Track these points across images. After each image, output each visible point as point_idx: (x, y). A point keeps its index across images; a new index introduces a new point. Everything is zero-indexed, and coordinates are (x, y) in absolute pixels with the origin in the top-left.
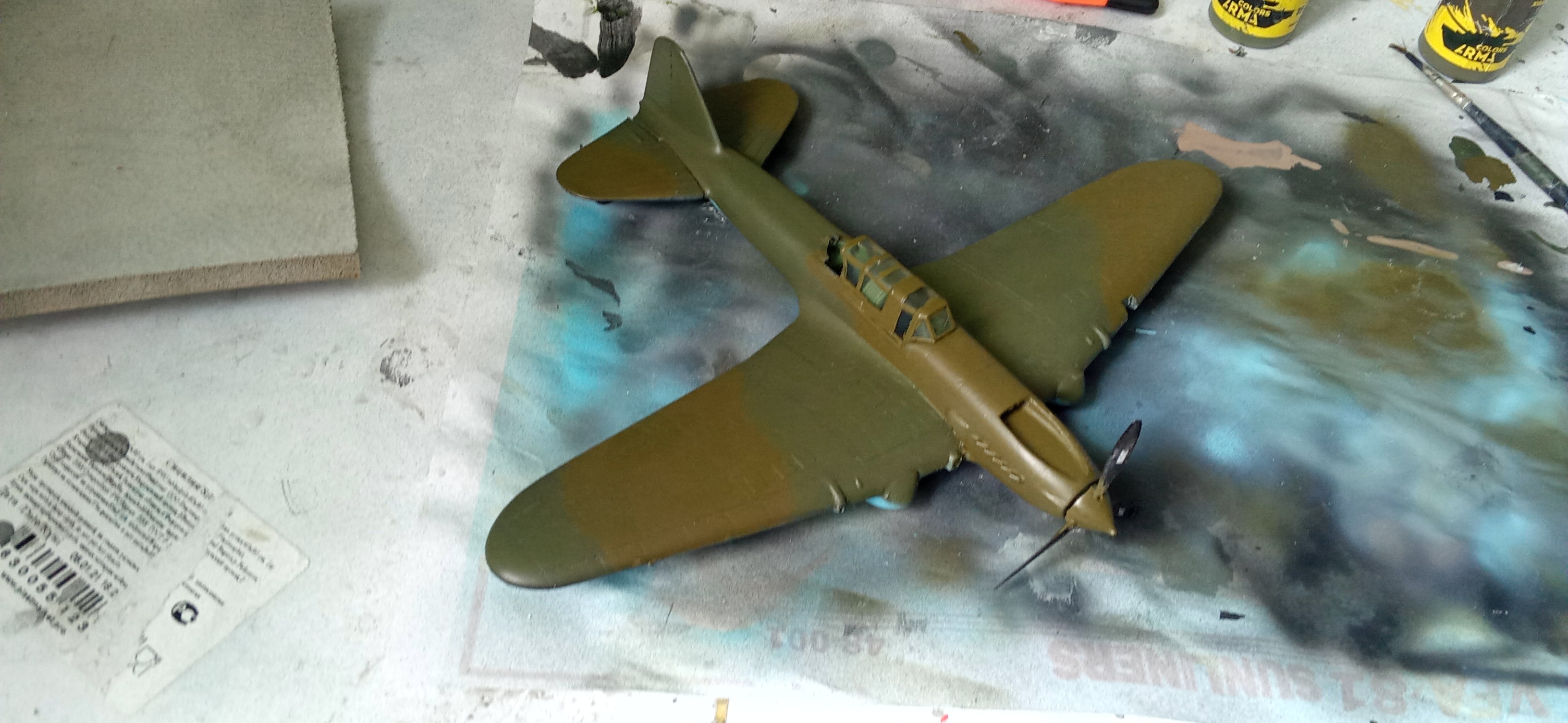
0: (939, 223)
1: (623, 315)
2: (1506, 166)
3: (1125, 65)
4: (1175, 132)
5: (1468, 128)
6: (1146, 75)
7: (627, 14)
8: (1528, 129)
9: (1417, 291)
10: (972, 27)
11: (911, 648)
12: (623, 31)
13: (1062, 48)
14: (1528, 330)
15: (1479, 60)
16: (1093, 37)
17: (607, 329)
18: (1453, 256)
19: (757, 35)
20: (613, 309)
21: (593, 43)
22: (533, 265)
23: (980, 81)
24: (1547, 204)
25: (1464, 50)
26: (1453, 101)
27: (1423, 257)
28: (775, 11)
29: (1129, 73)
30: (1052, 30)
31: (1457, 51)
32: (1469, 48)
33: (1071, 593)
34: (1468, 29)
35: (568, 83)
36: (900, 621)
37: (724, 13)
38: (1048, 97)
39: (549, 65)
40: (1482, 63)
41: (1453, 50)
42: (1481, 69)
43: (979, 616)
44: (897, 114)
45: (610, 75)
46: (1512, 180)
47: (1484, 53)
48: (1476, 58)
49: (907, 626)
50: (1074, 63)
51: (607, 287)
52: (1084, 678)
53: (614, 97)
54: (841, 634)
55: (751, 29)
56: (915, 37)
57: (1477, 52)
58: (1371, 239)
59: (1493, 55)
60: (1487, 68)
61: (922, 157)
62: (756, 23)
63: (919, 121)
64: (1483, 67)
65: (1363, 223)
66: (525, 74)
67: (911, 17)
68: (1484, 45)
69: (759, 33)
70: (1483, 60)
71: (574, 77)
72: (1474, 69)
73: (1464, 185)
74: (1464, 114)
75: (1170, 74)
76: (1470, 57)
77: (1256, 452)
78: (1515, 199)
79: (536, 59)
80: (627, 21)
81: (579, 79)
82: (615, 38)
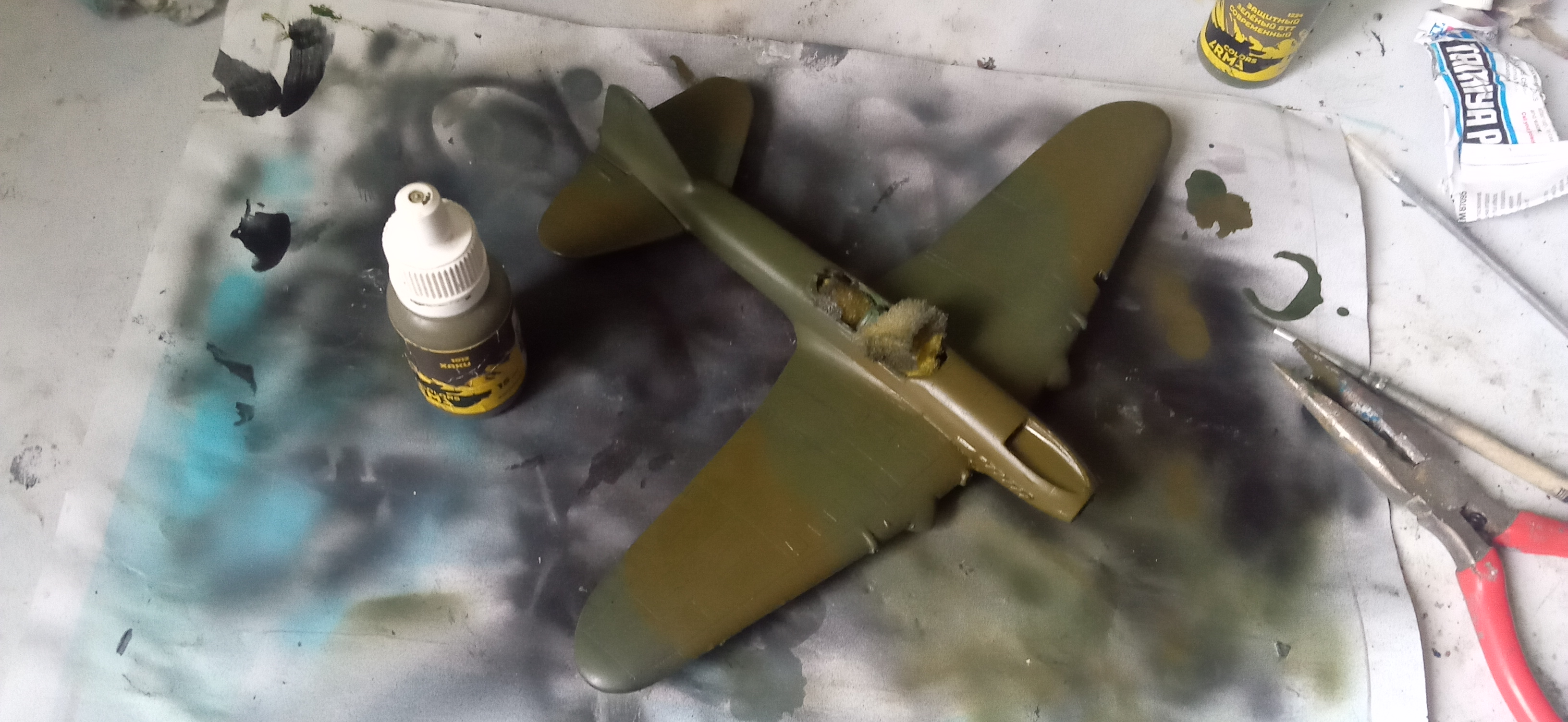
1: (256, 406)
2: (1247, 205)
3: (850, 89)
5: (1216, 159)
6: (872, 100)
7: (319, 42)
10: (688, 48)
12: (313, 60)
13: (782, 73)
16: (820, 57)
19: (457, 64)
20: (247, 399)
21: (280, 74)
22: (173, 351)
28: (480, 37)
29: (852, 99)
30: (775, 51)
35: (247, 122)
37: (424, 38)
39: (230, 100)
45: (291, 113)
46: (1248, 223)
51: (246, 373)
53: (292, 140)
55: (452, 58)
56: (628, 65)
62: (457, 50)
66: (202, 112)
67: (626, 41)
69: (459, 62)
71: (252, 115)
73: (1190, 231)
75: (901, 97)
78: (1242, 247)
79: (218, 93)
80: (319, 49)
81: (258, 117)
82: (304, 68)
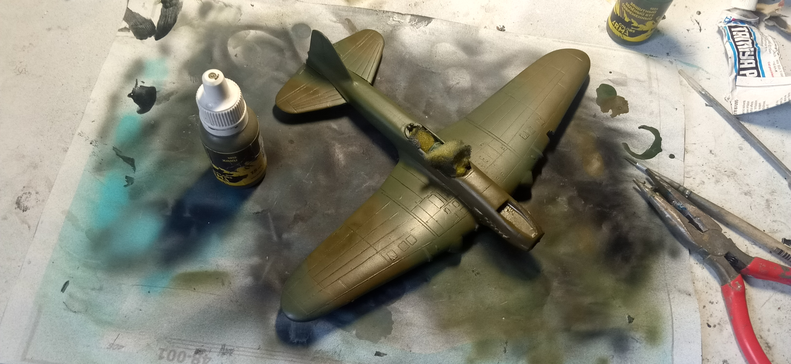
1: (135, 178)
2: (626, 102)
3: (433, 38)
5: (612, 79)
6: (443, 44)
7: (175, 5)
10: (356, 17)
12: (172, 14)
13: (399, 29)
16: (419, 22)
19: (241, 19)
20: (131, 174)
21: (156, 20)
22: (96, 150)
24: (640, 127)
28: (253, 6)
29: (434, 43)
30: (397, 18)
35: (139, 42)
36: (222, 349)
37: (226, 5)
39: (131, 31)
45: (160, 39)
46: (626, 111)
49: (224, 352)
51: (132, 163)
53: (160, 52)
54: (193, 353)
55: (239, 15)
56: (324, 22)
62: (242, 12)
66: (118, 36)
67: (324, 11)
71: (141, 39)
73: (597, 114)
75: (457, 42)
79: (125, 28)
80: (175, 9)
81: (144, 40)
82: (167, 17)
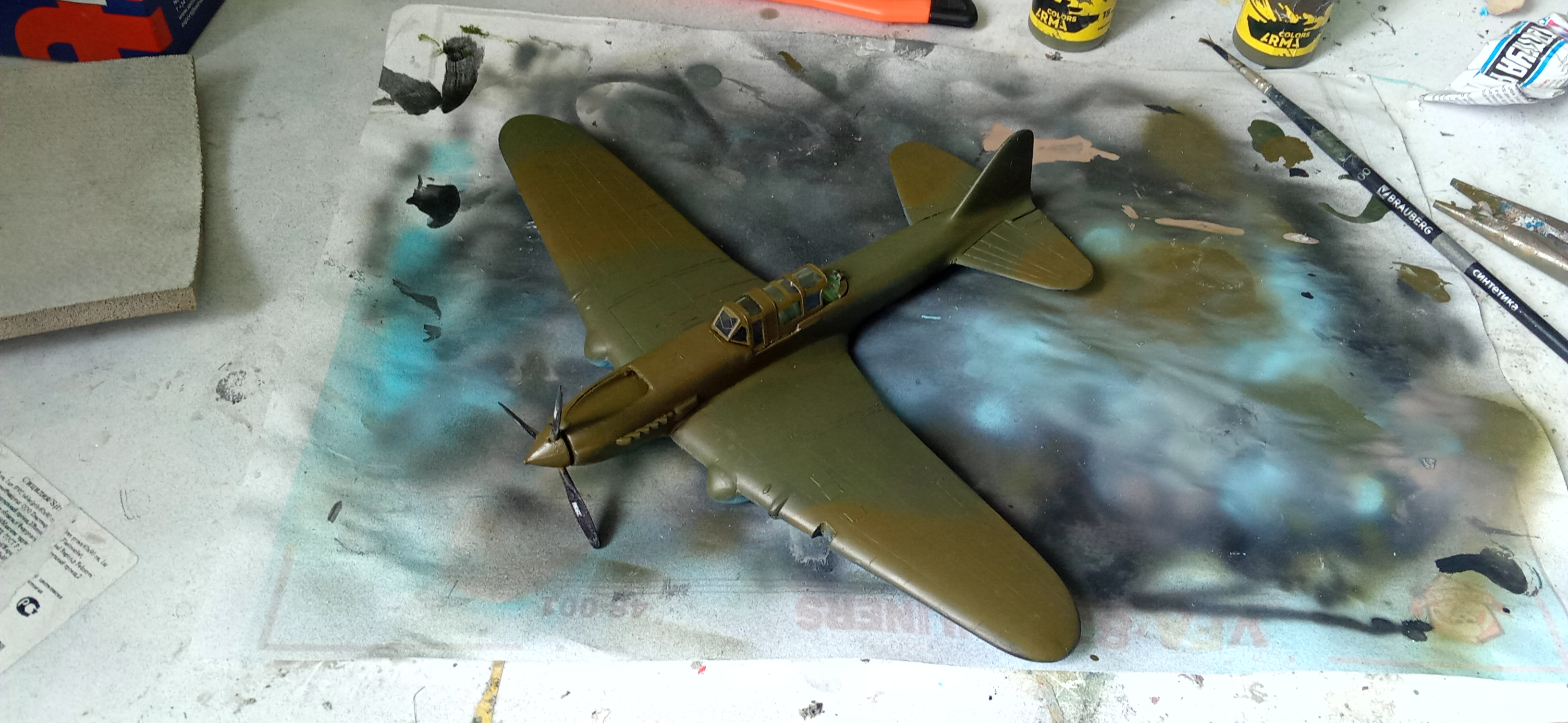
0: (747, 229)
1: (442, 327)
2: (1304, 144)
3: (941, 74)
4: (982, 134)
5: (1270, 112)
6: (960, 82)
7: (471, 54)
8: (1333, 107)
9: (1197, 266)
10: (796, 48)
11: (672, 610)
12: (466, 69)
13: (880, 62)
14: (1307, 295)
15: (1284, 46)
16: (911, 50)
17: (425, 340)
18: (1240, 232)
19: (592, 66)
20: (434, 322)
21: (438, 83)
22: (362, 286)
23: (799, 97)
24: (1341, 177)
25: (1269, 38)
26: (1257, 86)
27: (1209, 234)
28: (610, 43)
29: (943, 82)
30: (872, 46)
31: (1262, 39)
32: (1273, 36)
33: (826, 556)
34: (1269, 19)
35: (413, 120)
36: (665, 586)
37: (562, 47)
38: (863, 108)
39: (396, 104)
40: (1288, 49)
41: (1259, 39)
42: (1288, 55)
43: (738, 579)
44: (717, 132)
45: (450, 110)
46: (1309, 156)
47: (1287, 39)
48: (1281, 45)
49: (670, 590)
50: (890, 75)
51: (431, 303)
52: (824, 628)
53: (455, 130)
54: (610, 600)
55: (587, 61)
56: (742, 59)
57: (1280, 39)
58: (1158, 221)
59: (1297, 41)
60: (1294, 53)
61: (738, 170)
62: (592, 55)
63: (737, 137)
64: (1290, 52)
65: (1154, 207)
66: (373, 113)
67: (739, 41)
68: (1285, 31)
69: (594, 64)
70: (1289, 46)
71: (417, 114)
72: (1282, 55)
73: (1259, 165)
74: (1266, 99)
75: (984, 80)
76: (1275, 44)
77: (1021, 420)
78: (1310, 174)
79: (385, 99)
80: (471, 60)
81: (422, 115)
82: (459, 76)
